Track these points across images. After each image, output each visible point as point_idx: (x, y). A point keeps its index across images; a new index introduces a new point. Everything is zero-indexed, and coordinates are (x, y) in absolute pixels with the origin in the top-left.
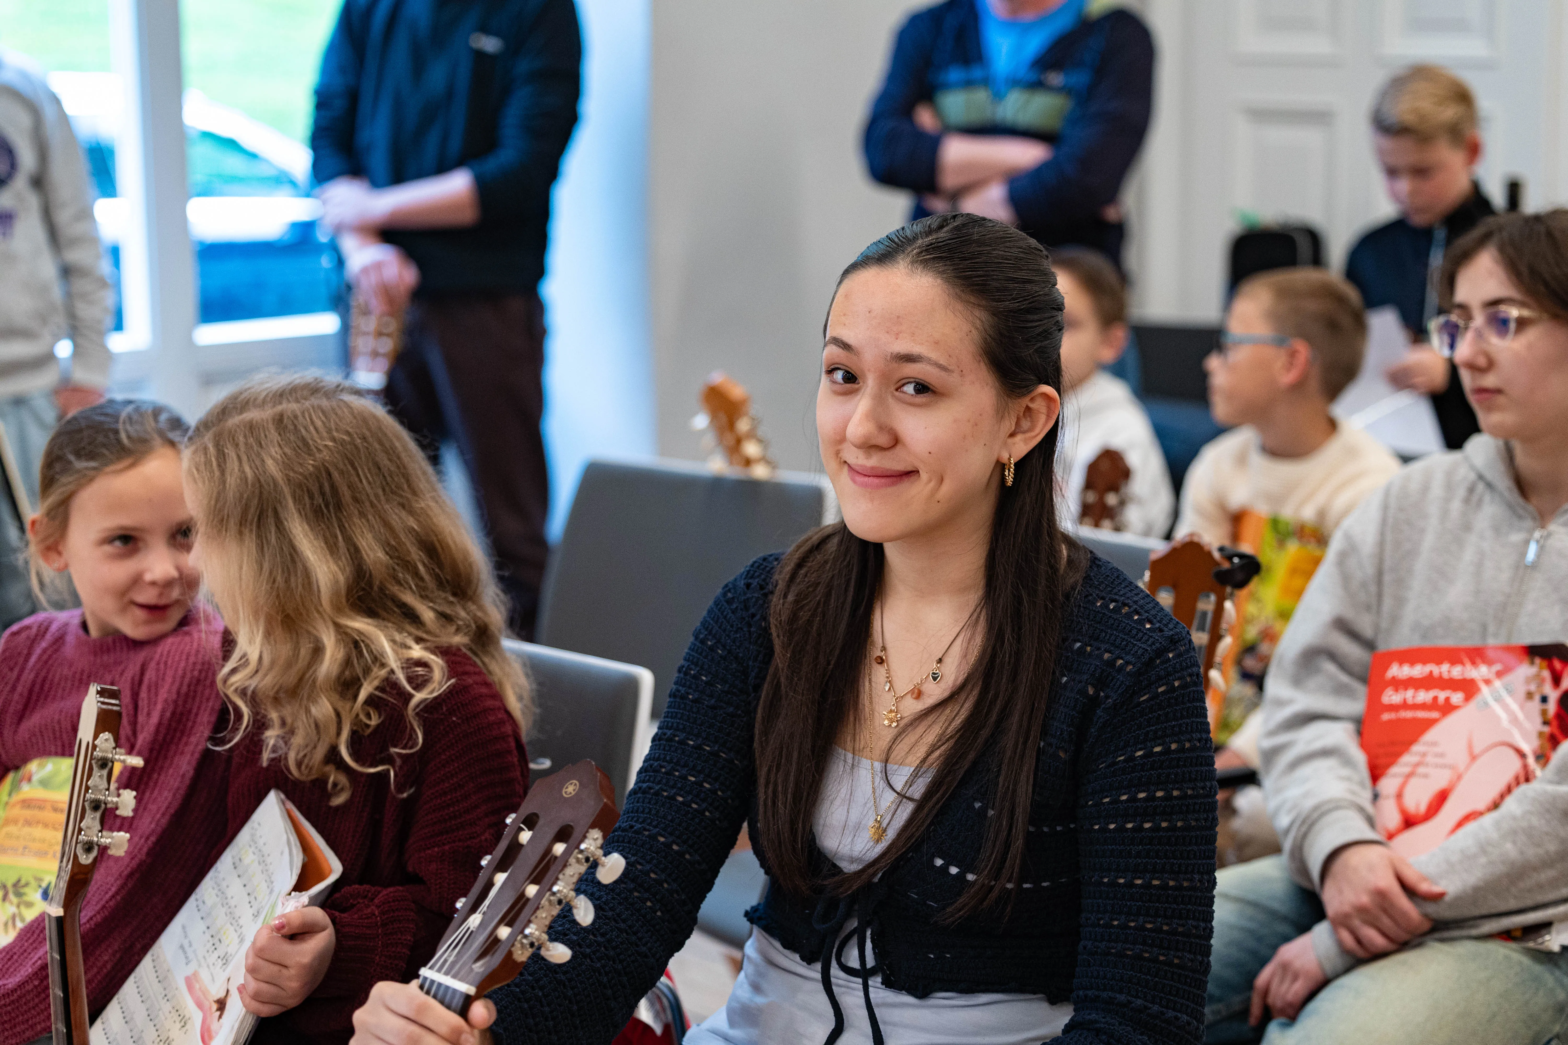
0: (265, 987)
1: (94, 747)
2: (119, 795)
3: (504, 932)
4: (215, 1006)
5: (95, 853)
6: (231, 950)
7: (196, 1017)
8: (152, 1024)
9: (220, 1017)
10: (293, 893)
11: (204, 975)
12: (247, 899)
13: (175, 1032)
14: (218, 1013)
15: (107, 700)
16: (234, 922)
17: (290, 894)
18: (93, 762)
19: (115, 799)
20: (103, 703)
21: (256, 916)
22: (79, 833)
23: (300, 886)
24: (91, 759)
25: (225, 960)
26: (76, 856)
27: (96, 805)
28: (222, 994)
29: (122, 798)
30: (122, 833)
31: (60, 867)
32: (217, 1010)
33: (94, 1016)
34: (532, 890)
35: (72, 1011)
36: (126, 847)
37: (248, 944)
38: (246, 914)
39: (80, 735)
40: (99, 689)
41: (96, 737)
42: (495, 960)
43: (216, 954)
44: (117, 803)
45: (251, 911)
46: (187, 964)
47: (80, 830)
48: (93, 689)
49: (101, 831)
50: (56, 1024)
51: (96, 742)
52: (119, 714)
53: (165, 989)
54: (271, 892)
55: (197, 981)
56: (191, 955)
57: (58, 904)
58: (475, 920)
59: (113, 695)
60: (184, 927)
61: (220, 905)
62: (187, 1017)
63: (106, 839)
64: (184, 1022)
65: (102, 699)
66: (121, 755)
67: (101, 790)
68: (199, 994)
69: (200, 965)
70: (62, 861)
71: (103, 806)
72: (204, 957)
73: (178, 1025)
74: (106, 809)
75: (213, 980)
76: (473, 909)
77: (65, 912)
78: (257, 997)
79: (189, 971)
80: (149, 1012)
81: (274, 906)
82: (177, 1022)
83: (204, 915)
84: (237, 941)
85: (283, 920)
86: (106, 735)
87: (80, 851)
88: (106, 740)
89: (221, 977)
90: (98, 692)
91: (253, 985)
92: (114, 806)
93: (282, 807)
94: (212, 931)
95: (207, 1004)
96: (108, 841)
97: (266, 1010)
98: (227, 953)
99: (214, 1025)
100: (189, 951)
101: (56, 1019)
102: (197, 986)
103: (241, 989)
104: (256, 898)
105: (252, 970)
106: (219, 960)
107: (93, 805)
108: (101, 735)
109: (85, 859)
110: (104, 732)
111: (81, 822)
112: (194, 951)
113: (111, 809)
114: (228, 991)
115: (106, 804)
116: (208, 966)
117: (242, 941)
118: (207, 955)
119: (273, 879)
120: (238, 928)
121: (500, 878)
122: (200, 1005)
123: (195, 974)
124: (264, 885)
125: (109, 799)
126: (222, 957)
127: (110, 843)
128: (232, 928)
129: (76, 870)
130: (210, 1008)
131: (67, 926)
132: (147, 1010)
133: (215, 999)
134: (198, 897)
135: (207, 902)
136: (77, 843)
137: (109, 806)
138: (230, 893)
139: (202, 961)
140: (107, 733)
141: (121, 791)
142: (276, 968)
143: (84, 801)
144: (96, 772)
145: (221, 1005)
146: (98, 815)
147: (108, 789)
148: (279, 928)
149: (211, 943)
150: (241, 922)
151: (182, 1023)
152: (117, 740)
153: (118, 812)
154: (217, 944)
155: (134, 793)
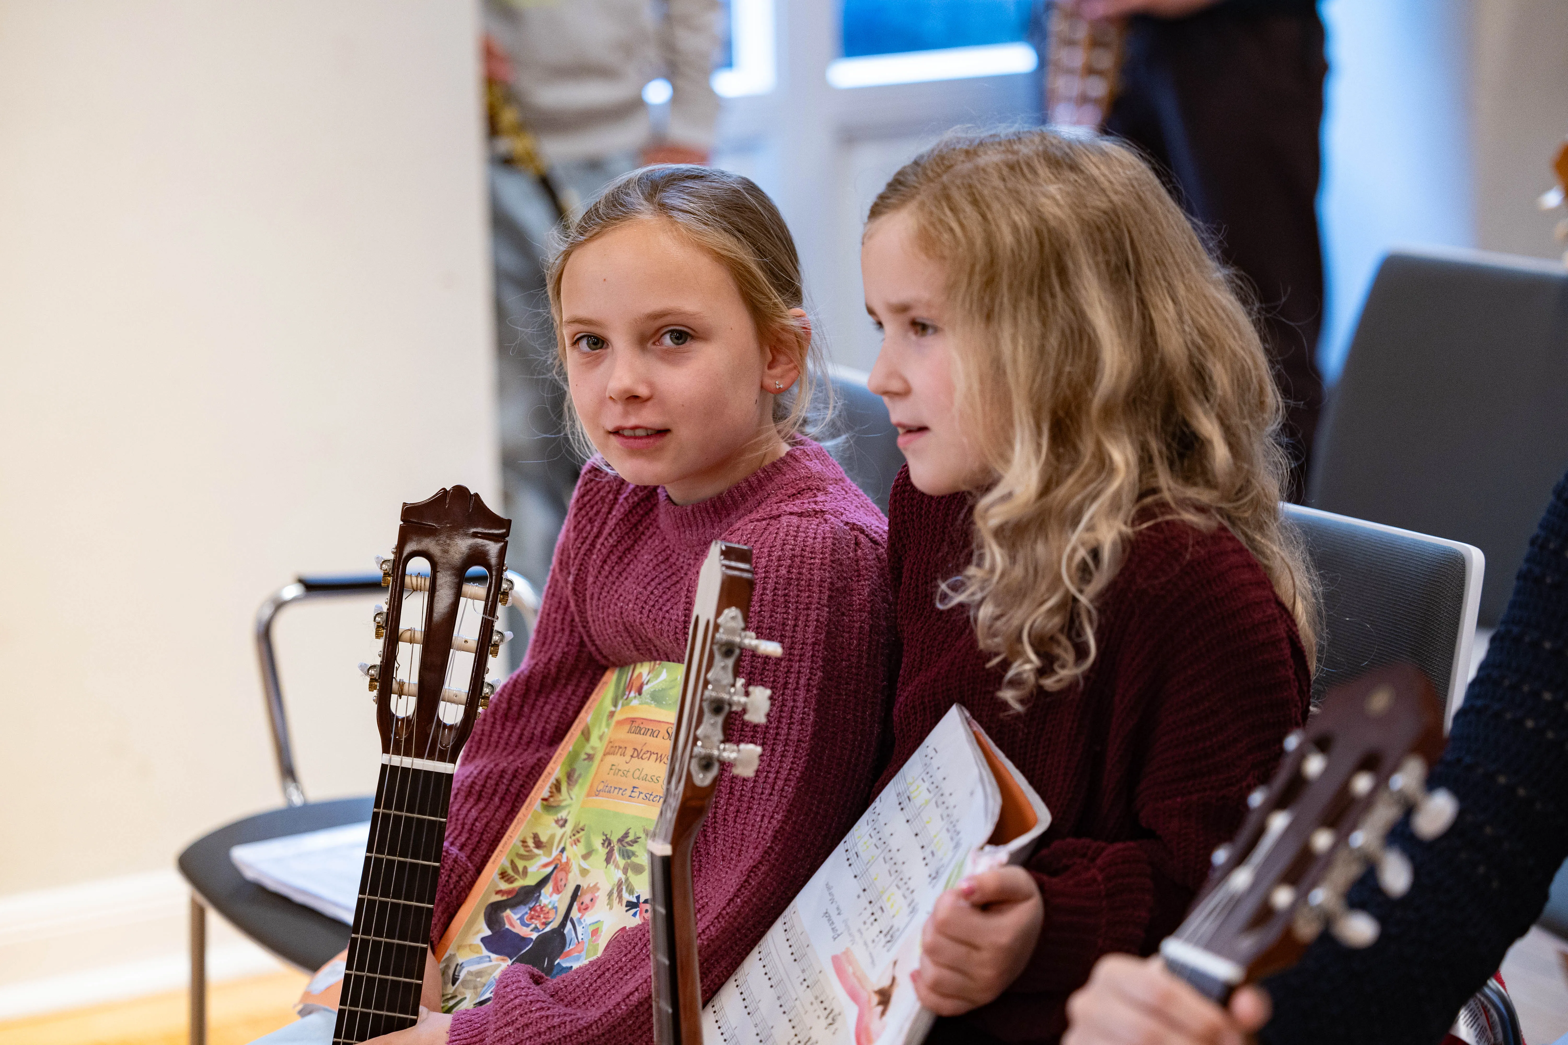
0: (947, 974)
1: (717, 627)
2: (747, 694)
3: (1283, 897)
4: (875, 999)
5: (715, 771)
6: (898, 923)
7: (850, 1013)
8: (786, 1018)
9: (883, 1013)
10: (988, 848)
11: (860, 954)
12: (920, 854)
13: (819, 1030)
14: (880, 1008)
15: (733, 564)
16: (901, 884)
17: (982, 848)
18: (715, 647)
19: (743, 699)
20: (728, 567)
21: (934, 877)
22: (694, 744)
23: (997, 838)
24: (712, 643)
25: (890, 936)
26: (689, 775)
27: (718, 707)
28: (885, 983)
29: (752, 697)
30: (751, 746)
31: (668, 790)
32: (880, 1003)
33: (711, 993)
34: (1323, 840)
35: (680, 985)
36: (755, 764)
37: (922, 917)
38: (917, 872)
39: (696, 611)
40: (724, 548)
41: (719, 613)
42: (1270, 934)
43: (877, 927)
44: (745, 704)
45: (926, 871)
46: (835, 939)
47: (696, 739)
48: (715, 549)
49: (723, 742)
50: (657, 1003)
51: (720, 620)
52: (751, 584)
53: (803, 971)
54: (957, 846)
55: (850, 964)
56: (840, 927)
57: (665, 839)
58: (1241, 879)
59: (743, 556)
60: (828, 887)
61: (881, 860)
62: (836, 1011)
63: (729, 752)
64: (832, 1018)
65: (727, 562)
66: (751, 638)
67: (725, 686)
68: (854, 981)
69: (853, 942)
70: (669, 782)
71: (727, 708)
72: (859, 931)
73: (824, 1022)
74: (730, 713)
75: (873, 962)
76: (1239, 860)
77: (674, 849)
78: (936, 987)
79: (838, 948)
80: (781, 1002)
81: (961, 865)
82: (823, 1018)
83: (858, 873)
84: (906, 910)
85: (973, 883)
86: (732, 612)
87: (694, 767)
88: (733, 618)
89: (885, 958)
90: (723, 553)
91: (931, 972)
92: (740, 709)
93: (968, 727)
94: (869, 895)
95: (864, 995)
96: (733, 755)
97: (949, 1007)
98: (891, 928)
99: (875, 1024)
100: (837, 920)
101: (658, 996)
102: (850, 970)
103: (915, 977)
104: (933, 853)
105: (931, 951)
106: (882, 935)
107: (714, 705)
108: (726, 611)
109: (703, 779)
110: (729, 606)
111: (697, 728)
112: (845, 921)
113: (736, 713)
114: (894, 979)
115: (730, 705)
116: (865, 944)
117: (913, 911)
118: (863, 928)
119: (958, 828)
120: (907, 893)
121: (1279, 822)
122: (854, 996)
123: (847, 953)
124: (945, 836)
125: (735, 698)
126: (884, 932)
127: (735, 759)
128: (899, 893)
129: (688, 794)
130: (869, 1001)
131: (676, 870)
132: (779, 998)
133: (877, 988)
134: (848, 846)
135: (861, 853)
136: (691, 757)
137: (734, 708)
138: (893, 843)
139: (857, 935)
140: (733, 609)
141: (751, 689)
142: (962, 950)
143: (702, 700)
144: (719, 662)
145: (885, 997)
146: (720, 720)
147: (733, 685)
148: (968, 894)
149: (869, 911)
150: (912, 884)
151: (830, 1020)
152: (746, 618)
153: (747, 717)
154: (878, 914)
155: (768, 692)
